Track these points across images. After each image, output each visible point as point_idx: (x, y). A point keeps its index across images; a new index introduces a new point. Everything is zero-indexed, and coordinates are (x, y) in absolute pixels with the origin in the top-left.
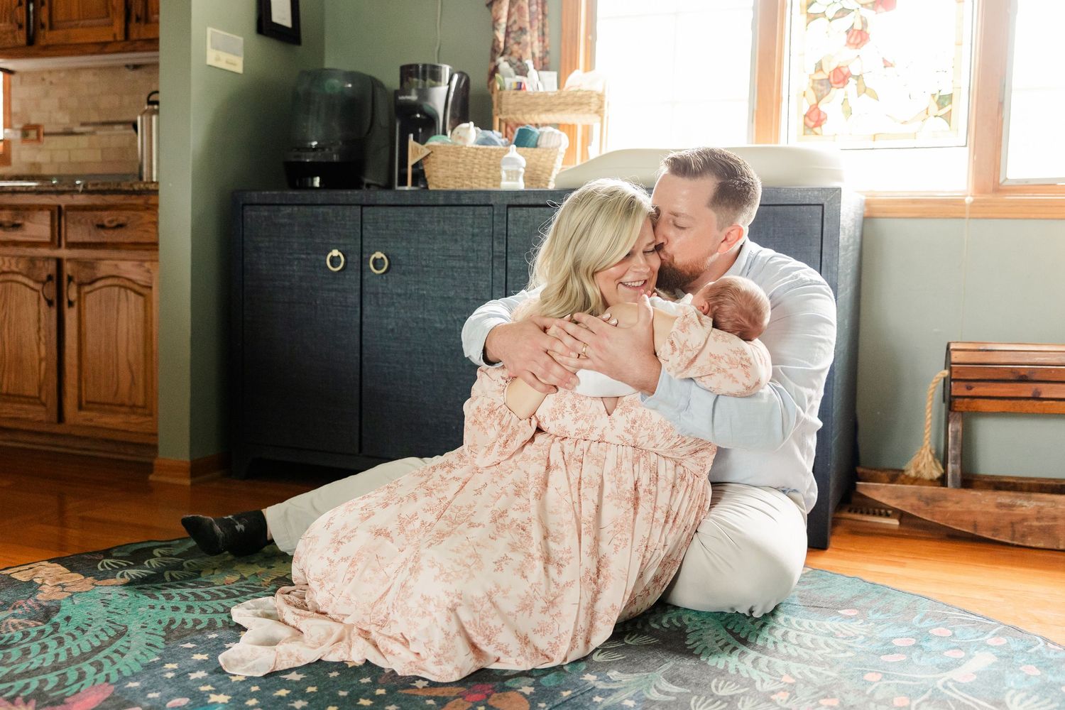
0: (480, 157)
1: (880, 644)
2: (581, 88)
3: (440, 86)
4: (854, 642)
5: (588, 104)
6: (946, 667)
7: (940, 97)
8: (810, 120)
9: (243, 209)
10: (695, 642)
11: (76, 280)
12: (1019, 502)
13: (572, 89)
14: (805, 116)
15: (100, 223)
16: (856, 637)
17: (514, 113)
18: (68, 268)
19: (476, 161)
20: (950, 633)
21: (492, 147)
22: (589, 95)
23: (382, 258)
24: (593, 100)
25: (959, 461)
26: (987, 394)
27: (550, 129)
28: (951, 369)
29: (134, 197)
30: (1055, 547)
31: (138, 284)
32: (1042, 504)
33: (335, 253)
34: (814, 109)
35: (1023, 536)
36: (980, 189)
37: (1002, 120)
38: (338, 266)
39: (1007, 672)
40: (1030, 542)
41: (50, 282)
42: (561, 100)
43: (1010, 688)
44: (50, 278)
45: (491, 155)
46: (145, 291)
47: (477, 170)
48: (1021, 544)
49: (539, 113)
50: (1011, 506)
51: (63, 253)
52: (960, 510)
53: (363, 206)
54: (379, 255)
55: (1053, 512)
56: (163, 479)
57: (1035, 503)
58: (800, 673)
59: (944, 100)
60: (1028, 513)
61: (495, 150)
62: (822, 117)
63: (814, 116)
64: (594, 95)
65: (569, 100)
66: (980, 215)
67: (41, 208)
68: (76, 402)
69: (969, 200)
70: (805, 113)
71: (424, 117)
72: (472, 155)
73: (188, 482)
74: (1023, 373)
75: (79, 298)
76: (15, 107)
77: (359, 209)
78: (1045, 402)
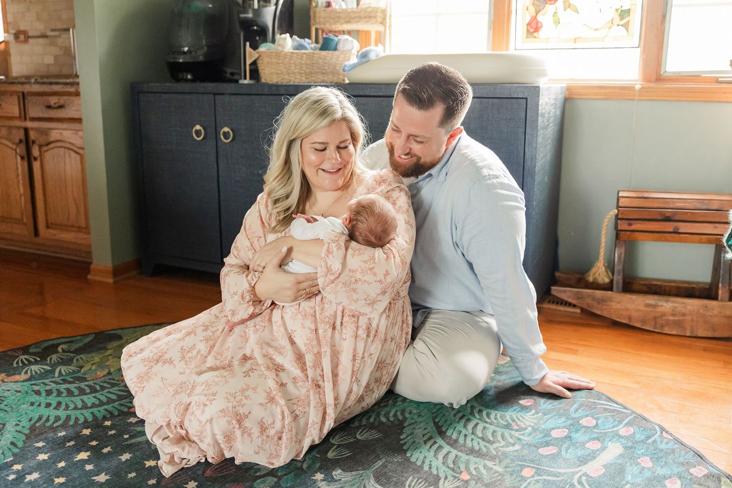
0: (295, 58)
1: (542, 435)
2: (371, 5)
3: (270, 6)
4: (523, 435)
5: (375, 17)
6: (584, 460)
7: (622, 11)
8: (531, 27)
9: (138, 95)
10: (408, 436)
11: (37, 142)
12: (660, 303)
13: (364, 6)
14: (528, 24)
15: (48, 105)
16: (526, 428)
17: (324, 24)
18: (32, 135)
19: (292, 62)
20: (594, 422)
21: (303, 51)
22: (376, 10)
23: (228, 132)
24: (378, 14)
25: (621, 274)
26: (643, 229)
27: (346, 37)
28: (618, 210)
29: (69, 86)
30: (683, 334)
31: (76, 147)
32: (676, 305)
33: (198, 127)
34: (534, 19)
35: (662, 326)
36: (646, 79)
37: (664, 28)
38: (201, 135)
39: (628, 464)
40: (666, 330)
41: (22, 144)
42: (357, 14)
43: (628, 482)
44: (21, 141)
45: (303, 57)
46: (81, 151)
47: (293, 68)
48: (660, 331)
49: (341, 24)
50: (654, 306)
51: (29, 124)
52: (620, 307)
53: (215, 94)
54: (226, 129)
55: (683, 310)
56: (97, 278)
57: (671, 304)
58: (475, 469)
59: (624, 13)
60: (666, 311)
61: (305, 54)
62: (539, 25)
63: (534, 25)
64: (379, 10)
65: (362, 14)
66: (645, 98)
67: (12, 93)
68: (44, 224)
69: (638, 87)
70: (527, 22)
71: (259, 29)
72: (289, 57)
73: (111, 281)
74: (667, 215)
75: (41, 155)
76: (10, 19)
77: (213, 96)
78: (682, 235)
